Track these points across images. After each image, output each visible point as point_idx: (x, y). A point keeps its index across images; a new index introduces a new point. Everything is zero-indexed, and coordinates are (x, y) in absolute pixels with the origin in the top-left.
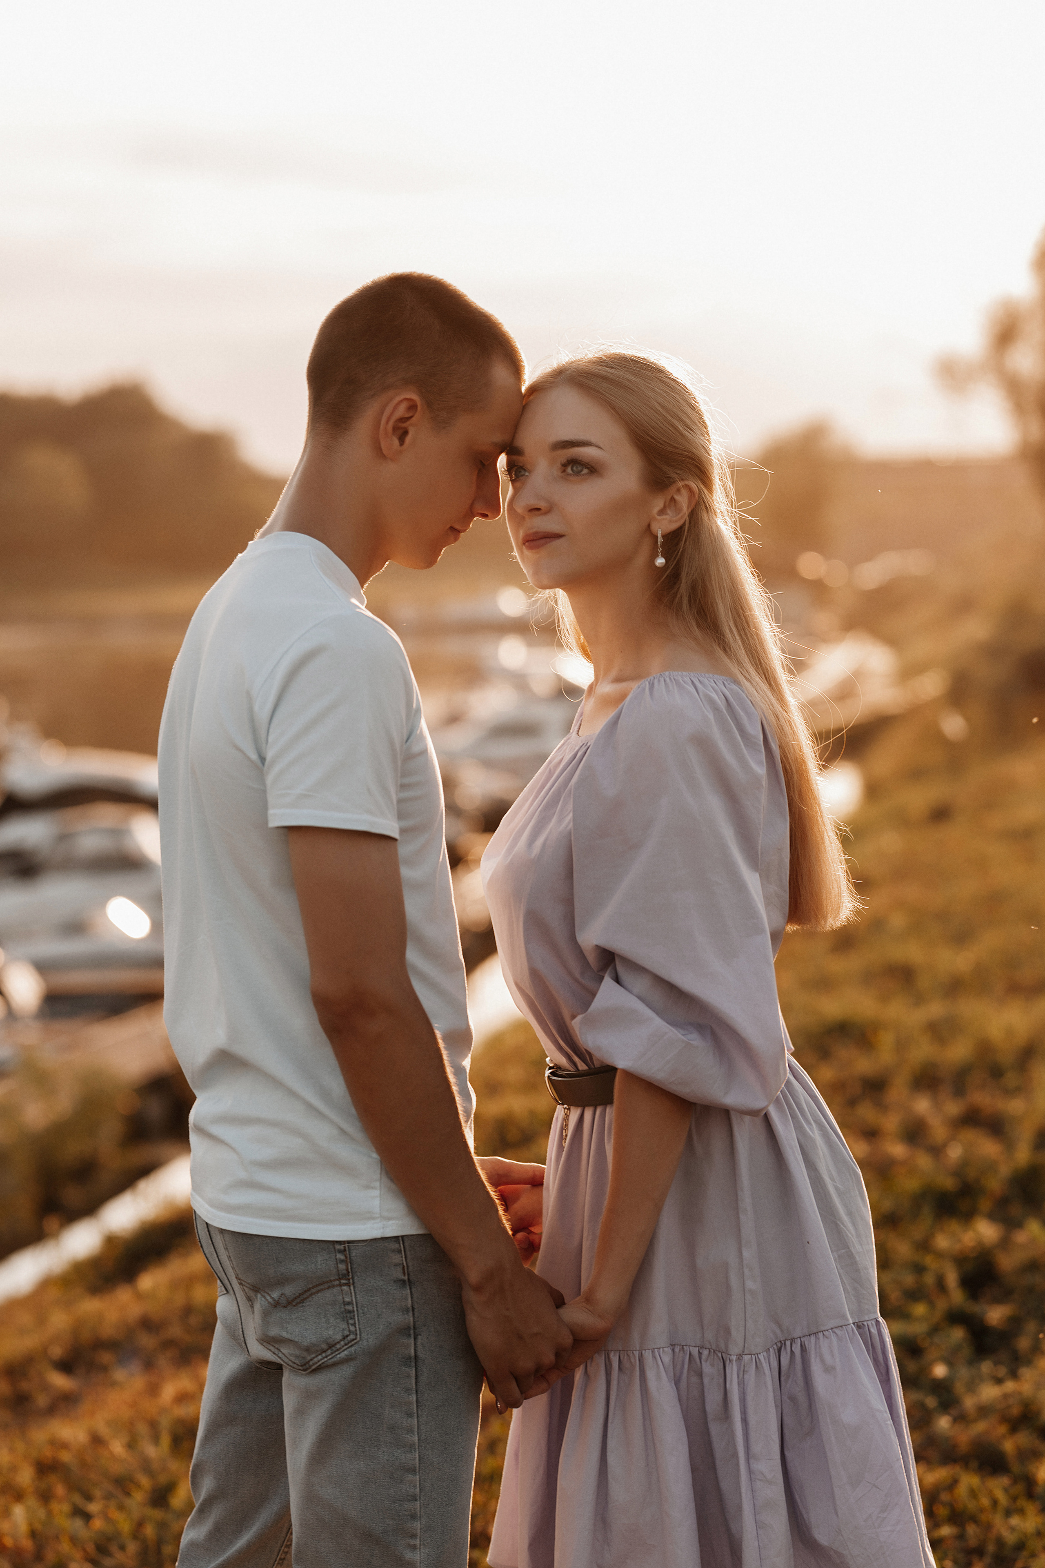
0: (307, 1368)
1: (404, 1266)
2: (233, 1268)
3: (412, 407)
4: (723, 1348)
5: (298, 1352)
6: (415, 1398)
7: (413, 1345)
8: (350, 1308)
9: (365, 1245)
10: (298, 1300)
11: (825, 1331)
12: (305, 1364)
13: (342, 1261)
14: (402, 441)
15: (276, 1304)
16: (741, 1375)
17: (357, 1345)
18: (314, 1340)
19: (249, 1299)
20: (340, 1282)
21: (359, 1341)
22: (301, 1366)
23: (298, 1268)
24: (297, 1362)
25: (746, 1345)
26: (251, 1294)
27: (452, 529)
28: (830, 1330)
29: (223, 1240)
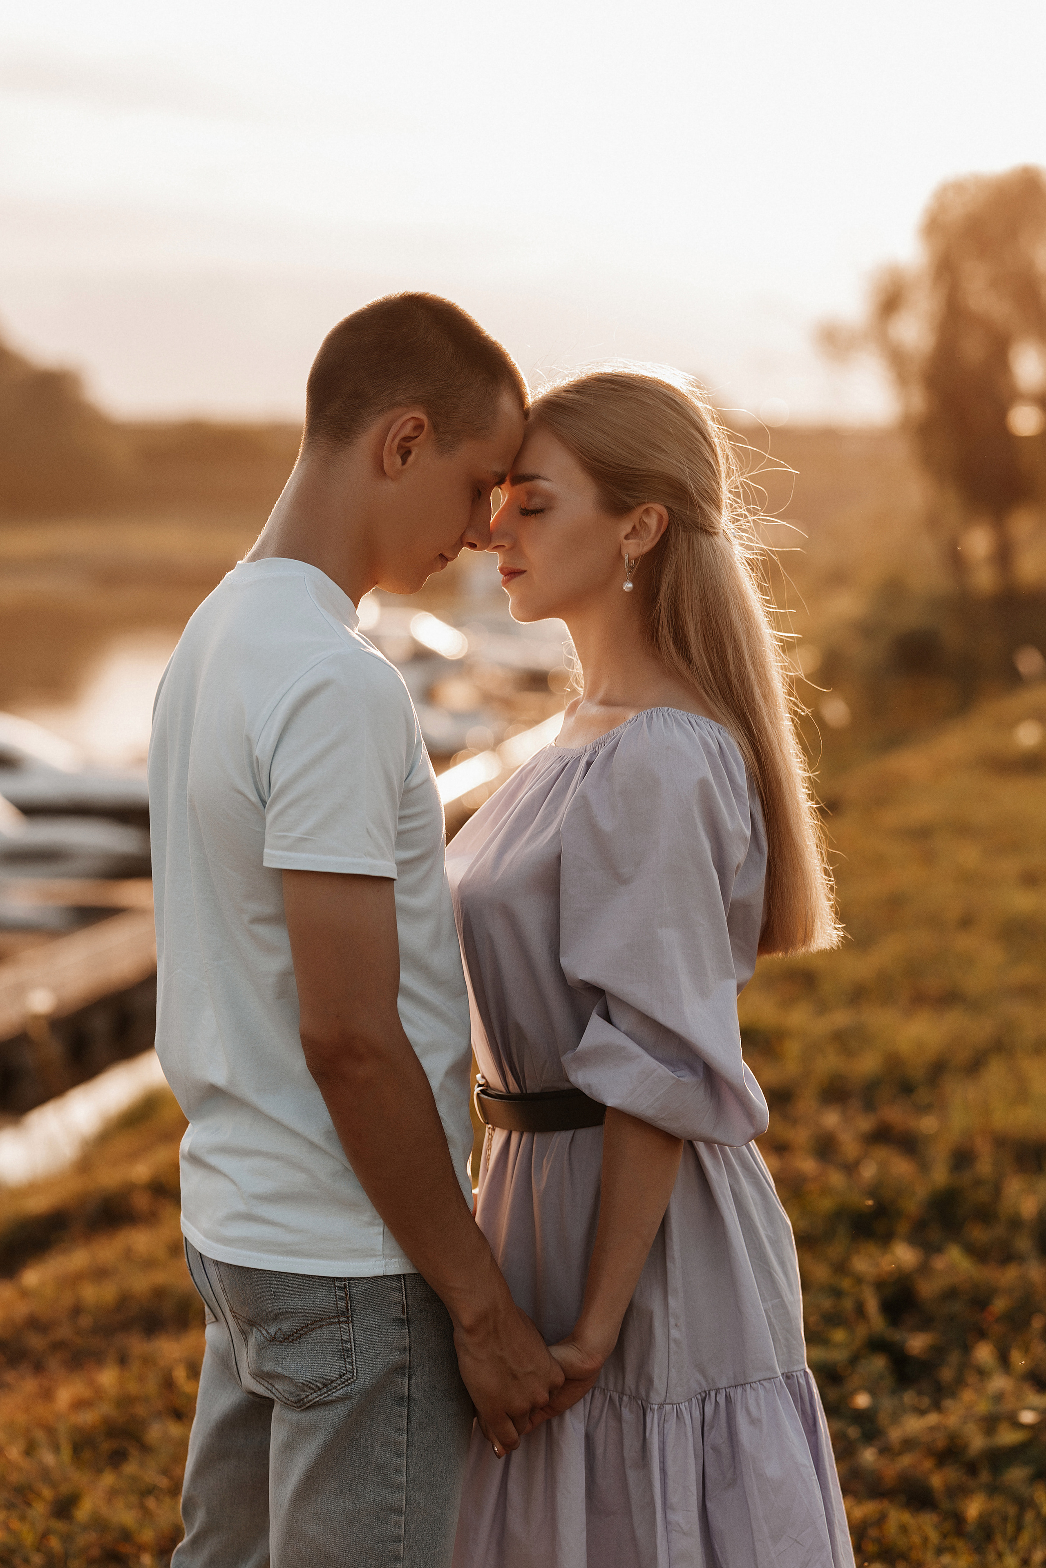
0: (300, 1405)
1: (404, 1305)
2: (228, 1301)
3: (419, 427)
4: (643, 1396)
5: (292, 1389)
6: (405, 1438)
7: (407, 1384)
8: (348, 1346)
9: (366, 1283)
10: (296, 1335)
11: (752, 1383)
12: (299, 1401)
13: (341, 1298)
14: (404, 462)
15: (272, 1340)
16: (661, 1425)
17: (353, 1384)
18: (310, 1378)
19: (243, 1332)
20: (339, 1320)
21: (356, 1380)
22: (295, 1402)
23: (297, 1303)
24: (291, 1398)
25: (668, 1394)
26: (246, 1328)
27: (441, 555)
28: (758, 1383)
29: (218, 1273)
